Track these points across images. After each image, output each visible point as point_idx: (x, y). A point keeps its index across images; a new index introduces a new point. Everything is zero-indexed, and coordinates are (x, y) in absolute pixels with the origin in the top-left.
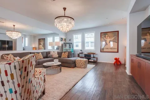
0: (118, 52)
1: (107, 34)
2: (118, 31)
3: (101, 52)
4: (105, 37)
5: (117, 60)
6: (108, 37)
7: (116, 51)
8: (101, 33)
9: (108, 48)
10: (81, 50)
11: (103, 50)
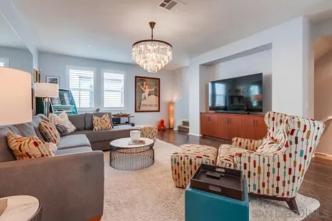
0: (159, 111)
1: (145, 81)
2: (159, 79)
3: (136, 111)
4: (143, 85)
5: (162, 122)
6: (147, 86)
7: (156, 109)
8: (136, 77)
9: (146, 105)
10: (98, 110)
11: (140, 107)
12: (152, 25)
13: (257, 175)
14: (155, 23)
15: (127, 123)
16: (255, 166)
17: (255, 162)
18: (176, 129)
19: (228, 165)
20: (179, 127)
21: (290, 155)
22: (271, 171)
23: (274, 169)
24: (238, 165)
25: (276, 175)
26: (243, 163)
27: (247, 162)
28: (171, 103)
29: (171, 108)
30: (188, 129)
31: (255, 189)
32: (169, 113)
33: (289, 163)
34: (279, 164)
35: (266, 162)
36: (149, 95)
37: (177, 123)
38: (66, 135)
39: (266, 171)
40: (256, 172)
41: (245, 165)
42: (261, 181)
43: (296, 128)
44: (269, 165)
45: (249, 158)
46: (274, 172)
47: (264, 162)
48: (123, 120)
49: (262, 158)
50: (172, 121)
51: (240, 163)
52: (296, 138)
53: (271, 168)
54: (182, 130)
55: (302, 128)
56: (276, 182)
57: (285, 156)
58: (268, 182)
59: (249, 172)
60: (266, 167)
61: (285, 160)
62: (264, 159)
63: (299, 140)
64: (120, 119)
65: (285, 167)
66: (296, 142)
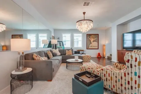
0: (98, 49)
1: (91, 36)
2: (98, 34)
3: (87, 49)
4: (90, 38)
5: (99, 54)
6: (92, 38)
8: (87, 34)
9: (92, 46)
10: (72, 48)
11: (89, 47)
12: (84, 13)
13: (110, 81)
14: (85, 13)
15: (83, 53)
16: (109, 76)
17: (109, 74)
18: (106, 57)
19: (97, 74)
20: (108, 57)
21: (128, 74)
22: (117, 80)
23: (119, 80)
24: (102, 74)
25: (120, 83)
26: (104, 73)
27: (105, 73)
28: (104, 45)
29: (104, 47)
30: (111, 58)
31: (110, 87)
32: (103, 50)
33: (128, 78)
34: (122, 77)
35: (115, 75)
36: (93, 42)
37: (107, 55)
38: (56, 56)
39: (115, 80)
40: (110, 79)
41: (105, 75)
42: (113, 85)
43: (130, 59)
44: (116, 77)
45: (107, 72)
46: (119, 81)
47: (114, 75)
48: (81, 52)
49: (113, 73)
50: (104, 54)
51: (103, 73)
52: (131, 65)
53: (117, 78)
54: (109, 58)
55: (134, 59)
56: (120, 87)
57: (125, 74)
58: (116, 85)
59: (107, 79)
60: (115, 78)
61: (125, 76)
62: (114, 74)
63: (133, 66)
64: (79, 52)
65: (125, 80)
66: (131, 67)
